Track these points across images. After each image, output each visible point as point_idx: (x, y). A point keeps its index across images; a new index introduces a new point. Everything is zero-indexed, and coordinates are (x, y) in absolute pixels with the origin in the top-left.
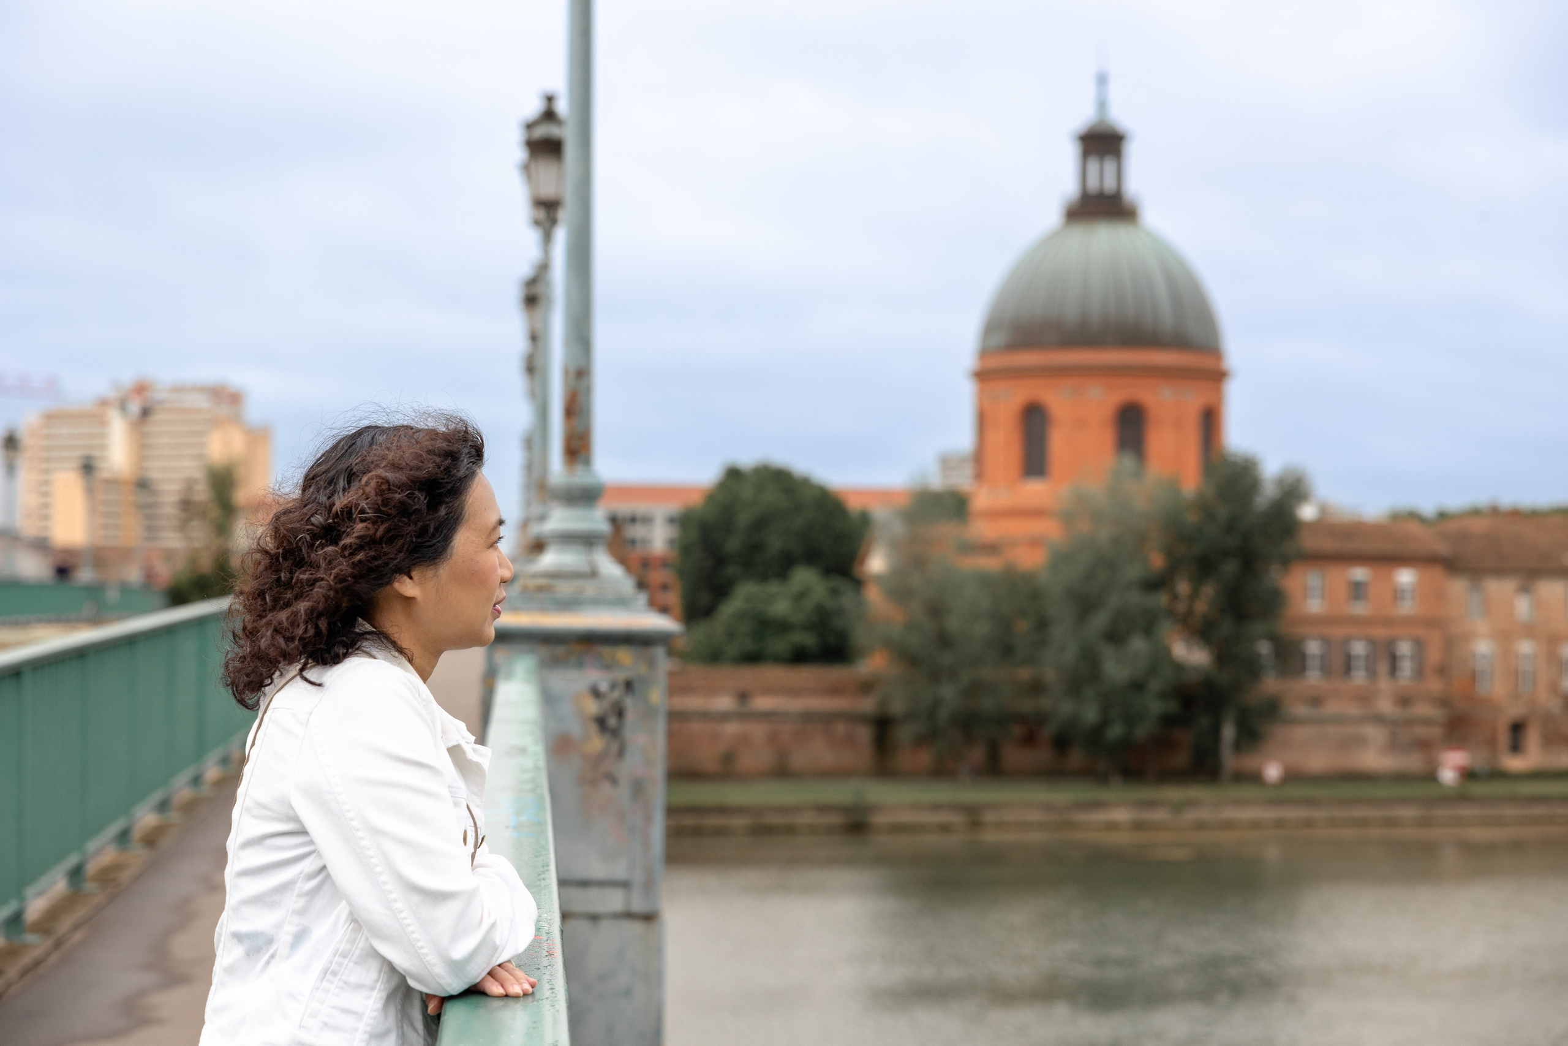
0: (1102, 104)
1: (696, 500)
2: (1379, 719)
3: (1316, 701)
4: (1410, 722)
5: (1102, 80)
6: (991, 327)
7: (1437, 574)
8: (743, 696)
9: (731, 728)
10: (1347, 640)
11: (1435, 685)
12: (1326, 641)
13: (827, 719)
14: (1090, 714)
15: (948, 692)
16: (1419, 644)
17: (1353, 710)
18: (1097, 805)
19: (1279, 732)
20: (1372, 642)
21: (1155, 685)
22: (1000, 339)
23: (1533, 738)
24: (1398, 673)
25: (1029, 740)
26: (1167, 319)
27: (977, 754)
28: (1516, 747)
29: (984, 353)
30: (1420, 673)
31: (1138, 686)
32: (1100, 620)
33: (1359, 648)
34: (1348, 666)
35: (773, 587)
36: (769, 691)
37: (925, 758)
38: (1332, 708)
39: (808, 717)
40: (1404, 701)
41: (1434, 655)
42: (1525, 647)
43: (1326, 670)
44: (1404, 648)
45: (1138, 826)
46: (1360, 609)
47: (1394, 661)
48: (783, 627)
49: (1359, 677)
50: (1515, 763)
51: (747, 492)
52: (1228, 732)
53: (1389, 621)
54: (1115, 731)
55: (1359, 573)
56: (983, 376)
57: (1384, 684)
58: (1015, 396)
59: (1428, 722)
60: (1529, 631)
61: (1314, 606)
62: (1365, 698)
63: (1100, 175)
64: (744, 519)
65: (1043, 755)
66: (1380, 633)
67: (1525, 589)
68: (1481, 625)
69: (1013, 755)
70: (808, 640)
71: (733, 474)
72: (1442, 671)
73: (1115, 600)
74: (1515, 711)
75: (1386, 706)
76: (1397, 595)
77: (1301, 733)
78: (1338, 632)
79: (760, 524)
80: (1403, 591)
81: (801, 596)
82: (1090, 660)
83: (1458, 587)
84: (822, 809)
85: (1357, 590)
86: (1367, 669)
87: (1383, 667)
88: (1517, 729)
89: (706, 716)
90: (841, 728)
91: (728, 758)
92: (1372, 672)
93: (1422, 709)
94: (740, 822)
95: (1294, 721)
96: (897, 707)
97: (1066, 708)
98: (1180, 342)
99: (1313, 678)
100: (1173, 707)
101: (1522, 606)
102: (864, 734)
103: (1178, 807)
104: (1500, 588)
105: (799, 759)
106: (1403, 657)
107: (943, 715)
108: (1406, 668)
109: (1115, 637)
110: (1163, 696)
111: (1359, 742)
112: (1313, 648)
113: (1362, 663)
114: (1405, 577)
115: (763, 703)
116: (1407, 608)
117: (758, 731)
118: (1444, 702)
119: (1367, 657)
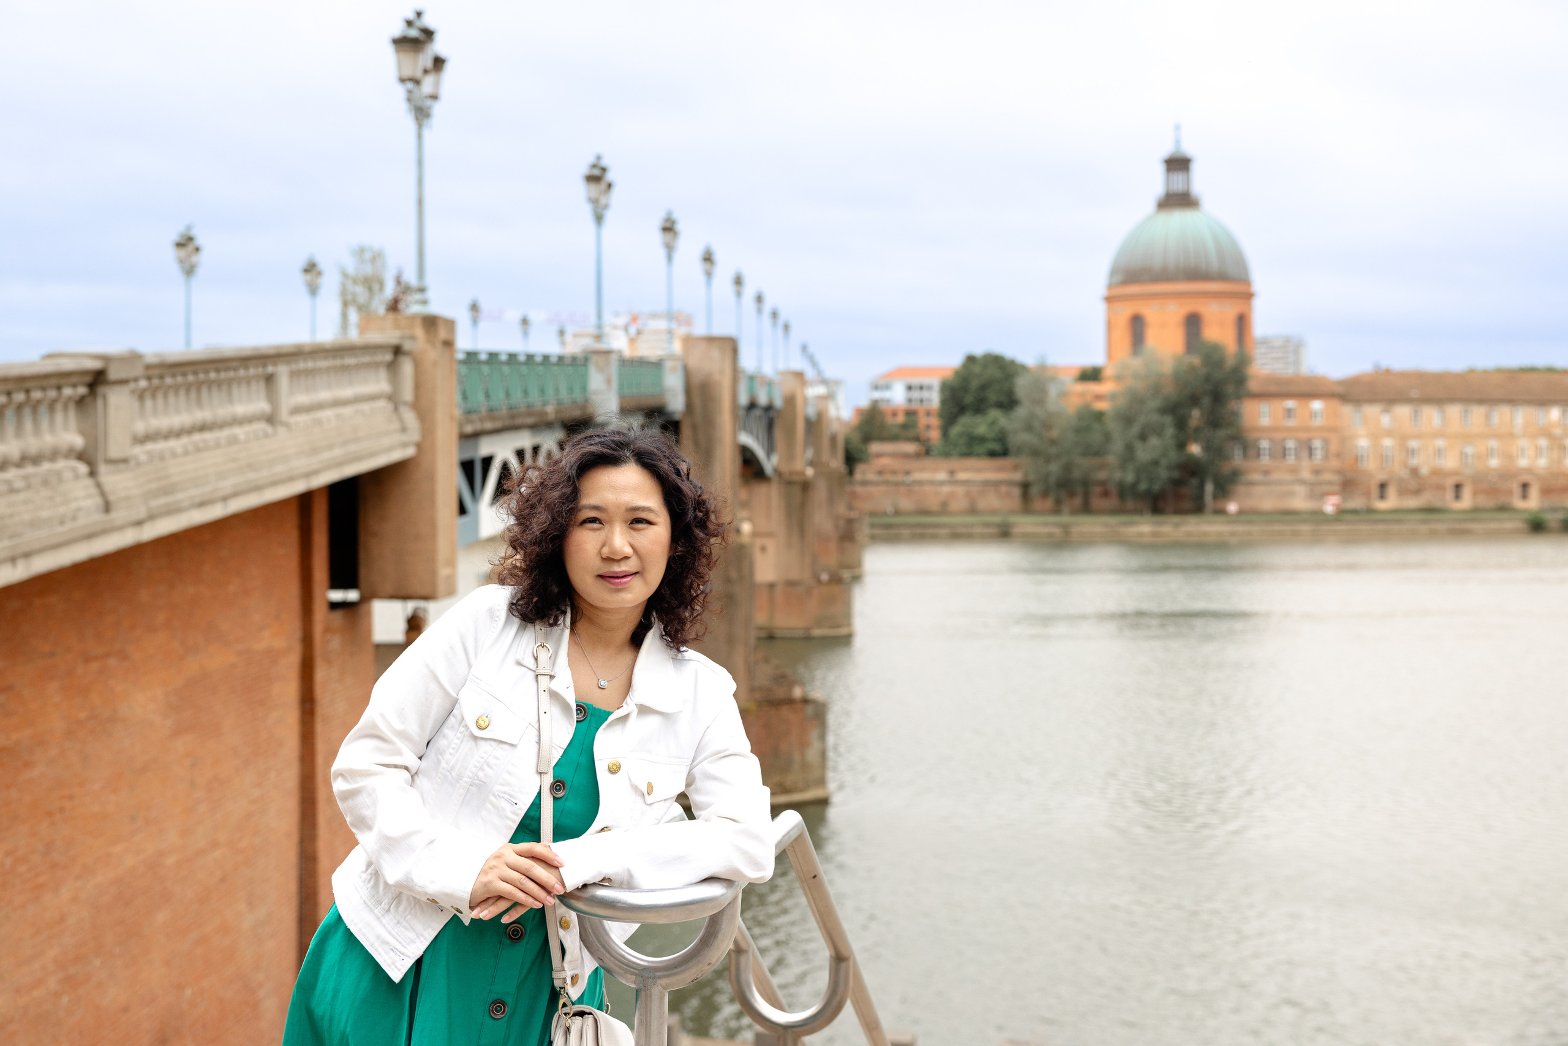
0: (1178, 142)
1: (949, 375)
2: (1302, 482)
3: (1266, 472)
4: (1320, 484)
5: (1177, 128)
6: (1114, 271)
7: (1335, 404)
8: (952, 473)
9: (946, 489)
10: (1284, 440)
11: (1334, 463)
12: (1272, 440)
13: (996, 484)
14: (1130, 478)
15: (1055, 468)
16: (1326, 442)
17: (1288, 477)
18: (1132, 524)
19: (1241, 489)
20: (1298, 440)
21: (1164, 462)
22: (1118, 278)
23: (1391, 492)
24: (1313, 457)
25: (1106, 494)
26: (1215, 265)
27: (1078, 501)
28: (1382, 496)
29: (1110, 286)
30: (1326, 457)
31: (1155, 463)
32: (1135, 429)
33: (1291, 444)
34: (1284, 453)
35: (979, 419)
36: (966, 470)
37: (1049, 503)
38: (1275, 476)
39: (986, 483)
40: (1317, 472)
41: (1334, 447)
42: (1388, 442)
43: (1272, 456)
44: (1317, 444)
45: (1155, 534)
46: (1291, 423)
47: (1311, 451)
48: (982, 440)
49: (1291, 460)
50: (1382, 505)
51: (977, 369)
52: (1209, 488)
53: (1307, 429)
54: (1143, 486)
55: (1290, 404)
56: (1109, 300)
57: (1305, 463)
58: (1125, 311)
59: (1330, 483)
60: (1389, 433)
61: (1265, 421)
62: (1294, 470)
63: (1178, 182)
64: (975, 384)
65: (1113, 502)
66: (1303, 436)
67: (1387, 411)
68: (1361, 430)
69: (1096, 502)
70: (996, 447)
71: (971, 359)
72: (1338, 455)
73: (1142, 420)
74: (1381, 477)
75: (1306, 475)
76: (1313, 415)
77: (1258, 490)
78: (1278, 436)
79: (984, 387)
80: (1315, 413)
81: (993, 423)
82: (1130, 448)
83: (1347, 410)
84: (987, 525)
85: (1289, 413)
86: (1296, 455)
87: (1305, 454)
88: (1383, 486)
89: (932, 483)
90: (1004, 489)
91: (944, 505)
92: (1298, 456)
93: (1328, 476)
94: (944, 531)
95: (1251, 483)
96: (1031, 477)
97: (1118, 475)
98: (1222, 277)
99: (1265, 460)
100: (1176, 474)
101: (1386, 420)
102: (1016, 491)
103: (1177, 525)
104: (1372, 411)
105: (983, 504)
106: (1316, 449)
107: (1052, 480)
108: (1319, 455)
109: (1143, 437)
110: (1169, 468)
111: (1291, 494)
112: (1264, 444)
113: (1293, 452)
114: (1317, 405)
115: (962, 476)
116: (1318, 422)
117: (960, 490)
118: (1339, 472)
119: (1296, 449)
